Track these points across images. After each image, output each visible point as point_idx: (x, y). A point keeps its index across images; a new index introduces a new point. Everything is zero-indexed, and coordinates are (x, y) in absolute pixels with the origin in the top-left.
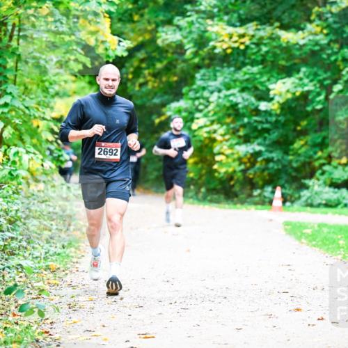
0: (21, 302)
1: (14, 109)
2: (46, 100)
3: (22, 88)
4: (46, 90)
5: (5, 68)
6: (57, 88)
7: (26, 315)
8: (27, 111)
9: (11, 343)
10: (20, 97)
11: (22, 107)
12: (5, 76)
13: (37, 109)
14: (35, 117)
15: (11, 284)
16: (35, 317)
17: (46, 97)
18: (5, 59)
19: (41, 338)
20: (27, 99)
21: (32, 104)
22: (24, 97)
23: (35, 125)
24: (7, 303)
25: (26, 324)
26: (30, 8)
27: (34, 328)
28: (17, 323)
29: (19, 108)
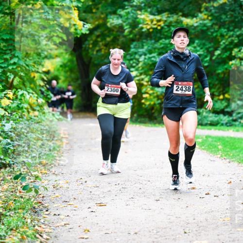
0: (24, 184)
1: (20, 66)
2: (39, 60)
3: (25, 53)
4: (39, 55)
5: (14, 41)
6: (46, 53)
7: (27, 192)
8: (27, 68)
9: (19, 209)
10: (23, 58)
11: (24, 65)
12: (14, 46)
13: (34, 66)
14: (33, 71)
15: (18, 173)
16: (33, 193)
17: (39, 59)
18: (14, 36)
19: (36, 206)
20: (28, 60)
21: (31, 63)
22: (25, 59)
23: (32, 76)
24: (15, 185)
25: (27, 197)
26: (29, 4)
27: (32, 200)
28: (22, 197)
29: (22, 66)
